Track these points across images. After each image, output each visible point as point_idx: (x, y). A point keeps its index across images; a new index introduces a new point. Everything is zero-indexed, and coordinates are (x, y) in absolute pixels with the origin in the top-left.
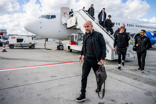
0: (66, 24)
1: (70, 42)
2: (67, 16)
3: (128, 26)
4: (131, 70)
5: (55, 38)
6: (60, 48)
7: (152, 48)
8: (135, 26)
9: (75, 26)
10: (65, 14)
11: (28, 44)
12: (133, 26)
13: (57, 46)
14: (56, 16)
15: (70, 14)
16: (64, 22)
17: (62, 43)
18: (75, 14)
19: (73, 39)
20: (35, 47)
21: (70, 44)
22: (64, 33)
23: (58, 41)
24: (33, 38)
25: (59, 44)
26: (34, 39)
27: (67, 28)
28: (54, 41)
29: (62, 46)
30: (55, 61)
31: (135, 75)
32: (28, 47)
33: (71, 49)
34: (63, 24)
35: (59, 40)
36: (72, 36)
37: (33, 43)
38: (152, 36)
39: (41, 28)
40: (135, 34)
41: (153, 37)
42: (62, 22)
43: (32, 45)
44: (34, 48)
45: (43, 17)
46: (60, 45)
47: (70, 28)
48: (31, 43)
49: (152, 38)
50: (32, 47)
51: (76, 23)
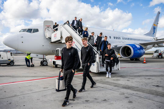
0: (50, 38)
1: (55, 57)
2: (51, 29)
3: (114, 38)
4: (114, 80)
5: (38, 53)
6: (44, 63)
7: (140, 60)
8: (121, 38)
9: (60, 40)
10: (48, 27)
11: (6, 60)
12: (120, 39)
13: (40, 62)
14: (39, 30)
15: (54, 28)
16: (48, 36)
17: (45, 59)
18: (59, 28)
19: (58, 54)
20: (15, 64)
21: (55, 59)
22: (48, 47)
23: (41, 56)
24: (11, 54)
25: (42, 60)
26: (13, 55)
27: (52, 43)
28: (37, 57)
29: (46, 61)
30: (43, 76)
31: (116, 83)
32: (6, 64)
33: (56, 64)
34: (47, 38)
35: (43, 55)
36: (57, 51)
37: (12, 59)
38: (138, 48)
39: (22, 42)
40: (121, 47)
41: (140, 49)
42: (46, 36)
43: (11, 62)
44: (13, 65)
45: (24, 30)
46: (44, 61)
47: (55, 42)
48: (10, 59)
49: (138, 51)
50: (10, 63)
51: (61, 37)
